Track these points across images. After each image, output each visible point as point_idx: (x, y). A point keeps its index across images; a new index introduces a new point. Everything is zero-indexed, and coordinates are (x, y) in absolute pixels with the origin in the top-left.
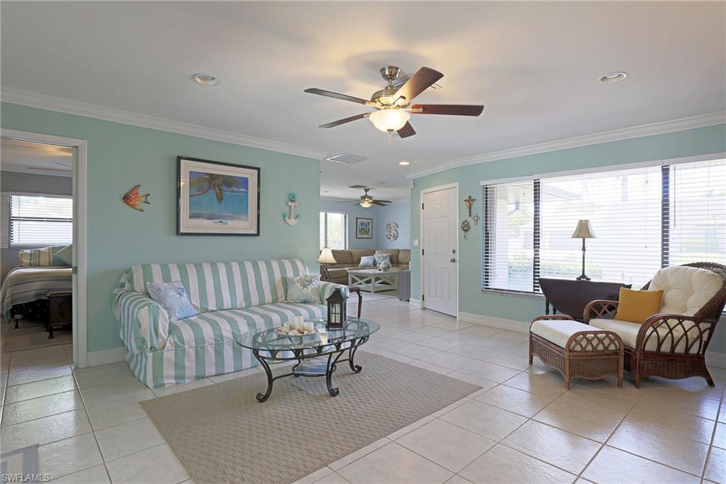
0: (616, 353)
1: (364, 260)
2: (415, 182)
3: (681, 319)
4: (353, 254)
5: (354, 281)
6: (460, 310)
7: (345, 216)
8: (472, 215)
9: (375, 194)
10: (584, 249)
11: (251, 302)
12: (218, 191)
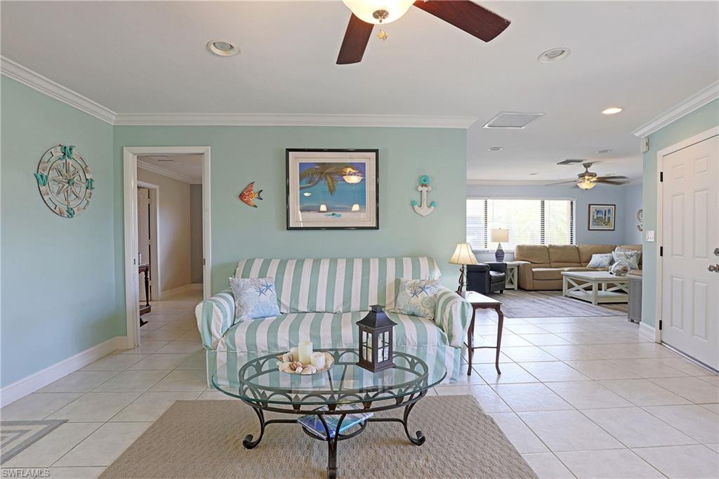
1: (596, 259)
2: (650, 140)
4: (581, 250)
5: (570, 286)
7: (572, 203)
11: (350, 306)
12: (330, 181)
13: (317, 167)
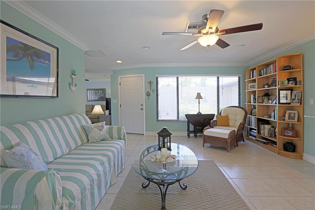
2: (114, 72)
6: (146, 131)
8: (152, 89)
10: (199, 103)
12: (31, 60)
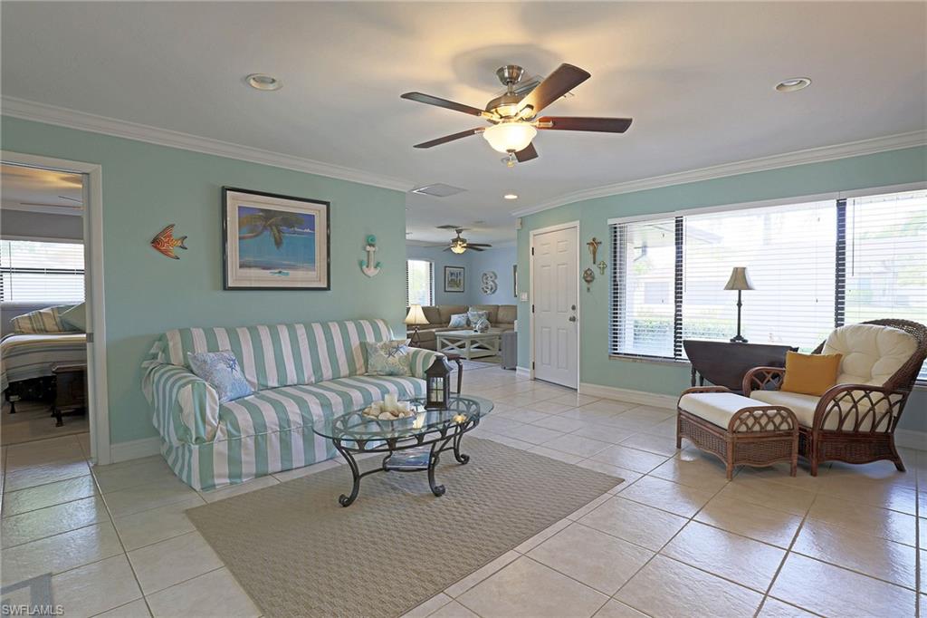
0: (789, 433)
1: (455, 319)
2: (523, 221)
3: (868, 390)
4: (441, 311)
5: (444, 346)
6: (581, 381)
7: (431, 264)
8: (598, 262)
9: (470, 236)
10: (739, 305)
11: (322, 375)
12: (276, 233)
13: (261, 214)
